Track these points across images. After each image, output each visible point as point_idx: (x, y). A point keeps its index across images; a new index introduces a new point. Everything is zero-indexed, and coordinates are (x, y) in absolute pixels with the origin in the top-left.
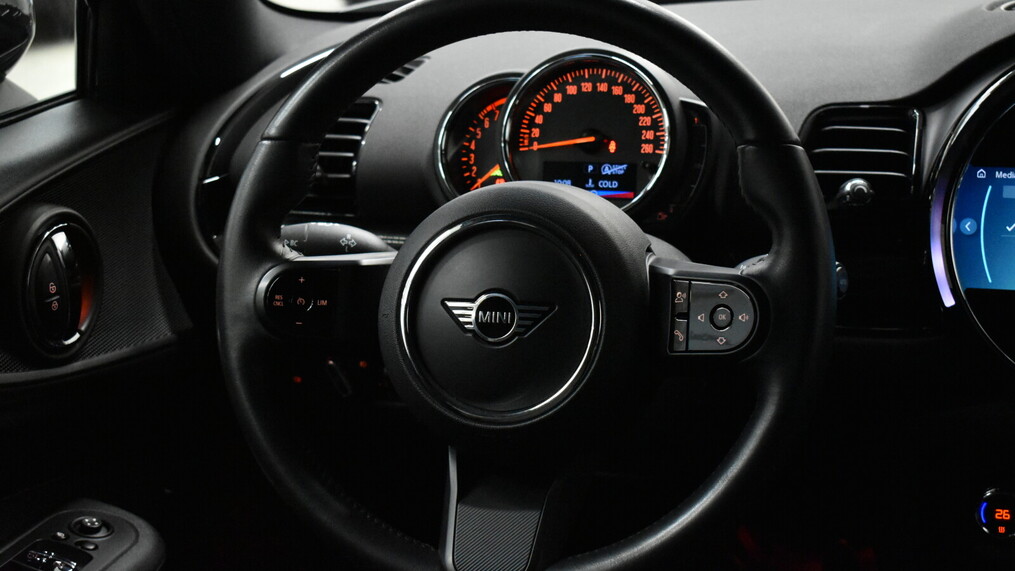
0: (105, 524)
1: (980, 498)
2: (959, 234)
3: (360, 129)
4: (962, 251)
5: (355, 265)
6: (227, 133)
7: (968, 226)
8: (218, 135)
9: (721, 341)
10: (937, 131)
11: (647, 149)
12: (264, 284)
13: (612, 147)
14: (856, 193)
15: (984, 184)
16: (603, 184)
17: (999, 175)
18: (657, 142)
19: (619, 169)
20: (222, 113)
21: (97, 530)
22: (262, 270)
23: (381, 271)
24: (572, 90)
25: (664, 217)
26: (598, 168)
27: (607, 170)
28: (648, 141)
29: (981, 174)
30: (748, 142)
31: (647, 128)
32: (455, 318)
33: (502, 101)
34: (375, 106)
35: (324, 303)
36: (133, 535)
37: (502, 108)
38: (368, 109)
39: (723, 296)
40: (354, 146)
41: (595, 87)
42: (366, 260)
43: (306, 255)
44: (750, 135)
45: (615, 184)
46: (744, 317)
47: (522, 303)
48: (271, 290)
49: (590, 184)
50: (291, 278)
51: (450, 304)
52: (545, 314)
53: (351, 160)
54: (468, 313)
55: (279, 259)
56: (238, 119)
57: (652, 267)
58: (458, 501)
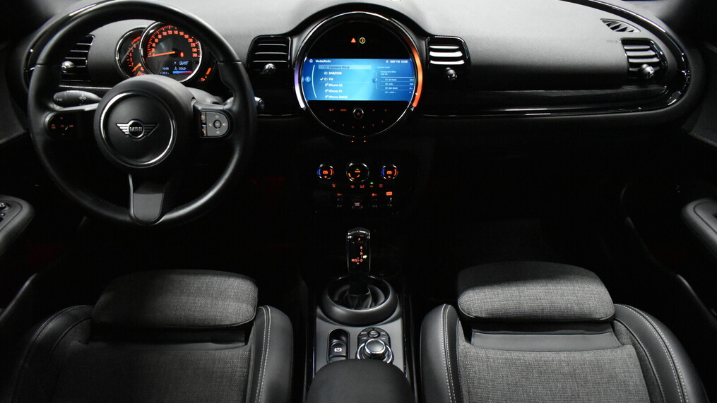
0: (7, 205)
1: (318, 168)
2: (305, 81)
3: (88, 48)
4: (306, 88)
5: (82, 111)
6: (36, 47)
7: (308, 79)
8: (32, 48)
9: (218, 133)
10: (297, 44)
11: (195, 55)
12: (47, 119)
13: (182, 55)
14: (270, 69)
15: (312, 64)
16: (180, 68)
17: (317, 61)
18: (198, 53)
19: (186, 63)
20: (30, 41)
21: (5, 207)
22: (45, 115)
23: (93, 112)
24: (165, 34)
25: (204, 80)
26: (178, 62)
27: (181, 63)
28: (195, 52)
29: (311, 61)
30: (221, 62)
31: (194, 48)
32: (121, 130)
33: (139, 38)
34: (92, 38)
35: (72, 126)
36: (20, 207)
37: (140, 40)
38: (90, 40)
39: (217, 117)
40: (86, 55)
41: (173, 32)
42: (88, 108)
43: (64, 107)
44: (222, 59)
45: (185, 69)
46: (225, 124)
47: (146, 124)
48: (51, 122)
49: (176, 69)
50: (57, 118)
51: (118, 125)
52: (154, 127)
53: (85, 60)
54: (125, 128)
55: (52, 110)
56: (38, 43)
57: (194, 106)
58: (134, 192)
